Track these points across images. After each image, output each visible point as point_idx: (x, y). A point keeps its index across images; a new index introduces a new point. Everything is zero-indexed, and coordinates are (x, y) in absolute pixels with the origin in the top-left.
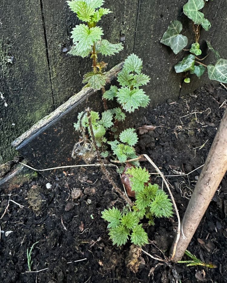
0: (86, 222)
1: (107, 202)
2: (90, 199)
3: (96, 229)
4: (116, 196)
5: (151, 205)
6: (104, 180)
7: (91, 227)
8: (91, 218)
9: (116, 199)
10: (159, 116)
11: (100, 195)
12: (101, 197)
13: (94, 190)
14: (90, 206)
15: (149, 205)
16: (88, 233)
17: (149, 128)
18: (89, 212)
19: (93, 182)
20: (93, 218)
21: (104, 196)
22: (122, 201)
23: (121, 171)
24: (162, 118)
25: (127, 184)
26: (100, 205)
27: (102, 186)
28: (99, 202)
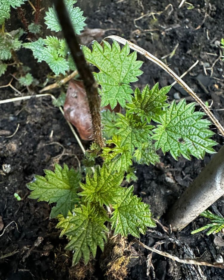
0: (7, 211)
1: (44, 162)
2: (8, 164)
3: (30, 218)
4: (60, 146)
5: (155, 135)
6: (32, 123)
7: (21, 216)
8: (16, 199)
9: (60, 153)
10: (104, 20)
11: (28, 153)
12: (32, 154)
13: (14, 146)
14: (10, 178)
15: (151, 136)
16: (13, 231)
17: (95, 33)
18: (10, 190)
19: (12, 132)
20: (19, 199)
21: (36, 153)
22: (72, 153)
23: (62, 102)
24: (109, 22)
25: (76, 121)
26: (31, 169)
27: (30, 135)
28: (30, 165)
